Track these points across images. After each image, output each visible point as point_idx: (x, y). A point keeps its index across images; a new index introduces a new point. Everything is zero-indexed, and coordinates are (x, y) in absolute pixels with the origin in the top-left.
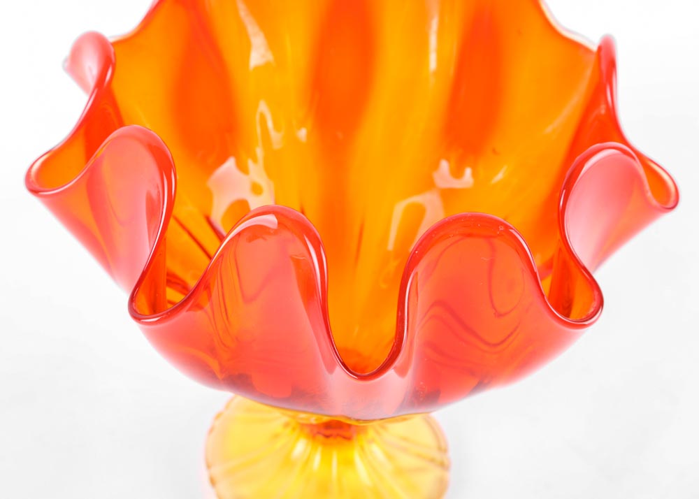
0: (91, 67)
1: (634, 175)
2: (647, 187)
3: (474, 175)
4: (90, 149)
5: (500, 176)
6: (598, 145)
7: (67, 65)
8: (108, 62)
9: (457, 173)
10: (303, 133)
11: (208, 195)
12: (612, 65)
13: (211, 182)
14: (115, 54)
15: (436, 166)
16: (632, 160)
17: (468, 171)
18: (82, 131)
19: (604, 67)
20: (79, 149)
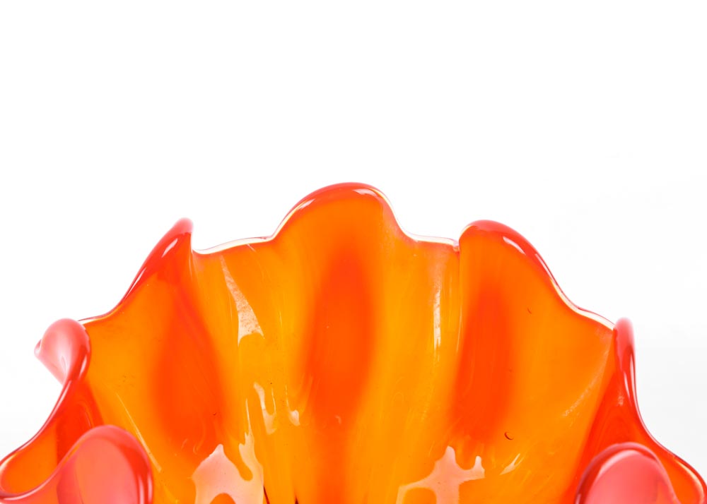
0: (65, 358)
1: (657, 480)
2: (672, 490)
3: (483, 464)
4: (62, 449)
5: (512, 466)
6: (616, 446)
7: (39, 351)
8: (82, 352)
9: (466, 463)
10: (295, 415)
11: (191, 488)
12: (629, 352)
13: (196, 476)
14: (90, 342)
15: (441, 453)
16: (653, 462)
17: (478, 459)
18: (54, 427)
19: (620, 353)
20: (50, 448)
